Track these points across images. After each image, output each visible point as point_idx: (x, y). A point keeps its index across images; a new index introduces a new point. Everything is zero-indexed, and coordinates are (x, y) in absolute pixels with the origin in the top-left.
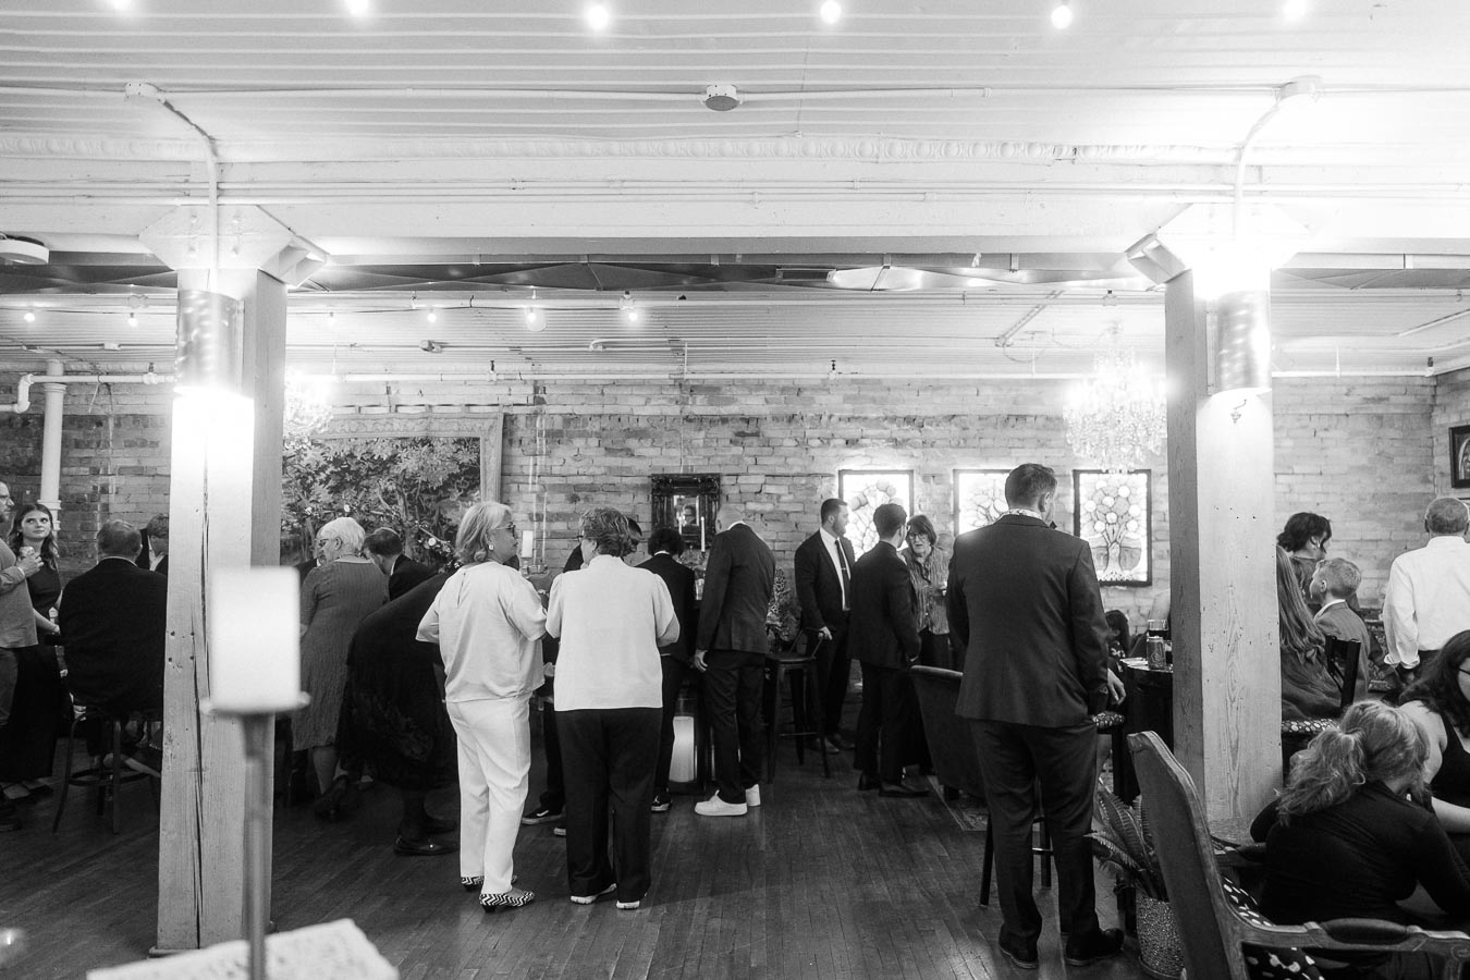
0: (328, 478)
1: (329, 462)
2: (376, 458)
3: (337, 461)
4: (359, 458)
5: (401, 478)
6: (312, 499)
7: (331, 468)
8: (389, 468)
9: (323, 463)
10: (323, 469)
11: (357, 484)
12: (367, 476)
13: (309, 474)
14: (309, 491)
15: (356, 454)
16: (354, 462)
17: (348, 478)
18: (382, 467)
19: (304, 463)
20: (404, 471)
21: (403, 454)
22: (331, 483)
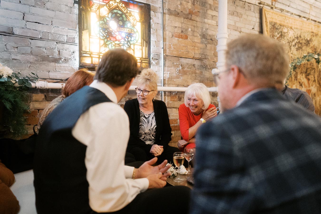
0: (295, 44)
1: (295, 38)
2: (306, 39)
3: (297, 38)
4: (302, 38)
5: (313, 48)
6: (291, 52)
7: (296, 41)
8: (309, 44)
9: (294, 38)
10: (293, 40)
11: (301, 48)
12: (304, 45)
13: (290, 41)
14: (291, 49)
15: (301, 36)
16: (301, 39)
17: (300, 45)
18: (308, 42)
19: (289, 36)
20: (314, 45)
21: (314, 39)
22: (297, 46)
